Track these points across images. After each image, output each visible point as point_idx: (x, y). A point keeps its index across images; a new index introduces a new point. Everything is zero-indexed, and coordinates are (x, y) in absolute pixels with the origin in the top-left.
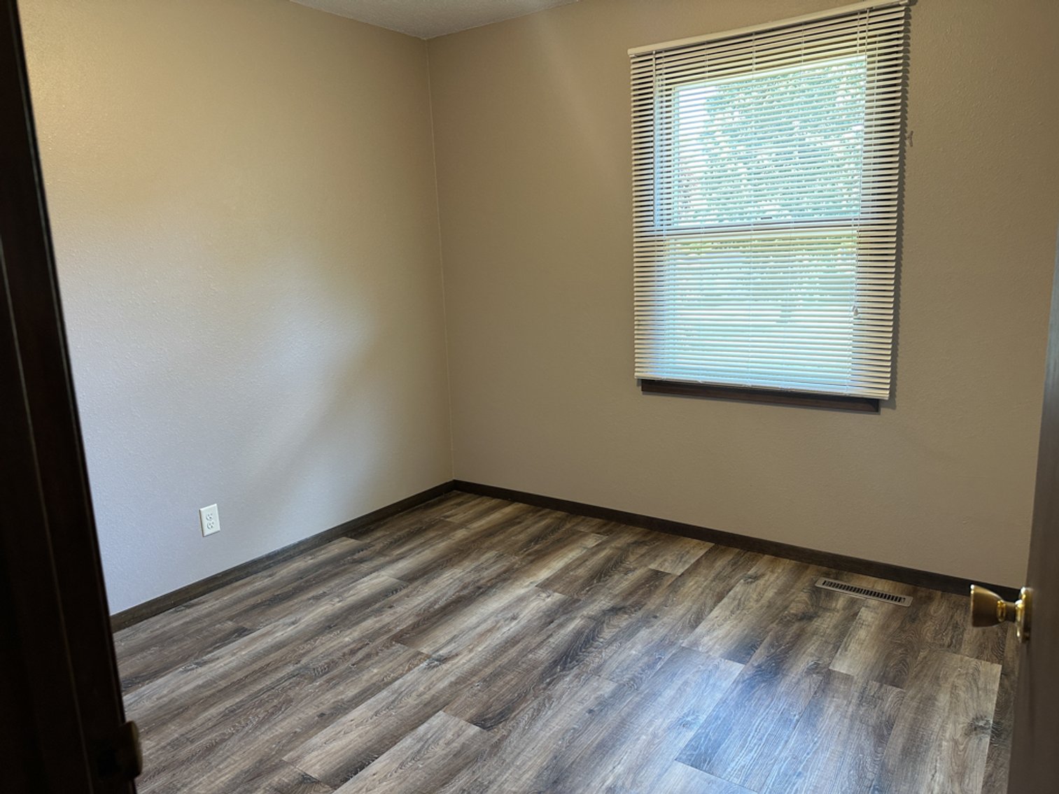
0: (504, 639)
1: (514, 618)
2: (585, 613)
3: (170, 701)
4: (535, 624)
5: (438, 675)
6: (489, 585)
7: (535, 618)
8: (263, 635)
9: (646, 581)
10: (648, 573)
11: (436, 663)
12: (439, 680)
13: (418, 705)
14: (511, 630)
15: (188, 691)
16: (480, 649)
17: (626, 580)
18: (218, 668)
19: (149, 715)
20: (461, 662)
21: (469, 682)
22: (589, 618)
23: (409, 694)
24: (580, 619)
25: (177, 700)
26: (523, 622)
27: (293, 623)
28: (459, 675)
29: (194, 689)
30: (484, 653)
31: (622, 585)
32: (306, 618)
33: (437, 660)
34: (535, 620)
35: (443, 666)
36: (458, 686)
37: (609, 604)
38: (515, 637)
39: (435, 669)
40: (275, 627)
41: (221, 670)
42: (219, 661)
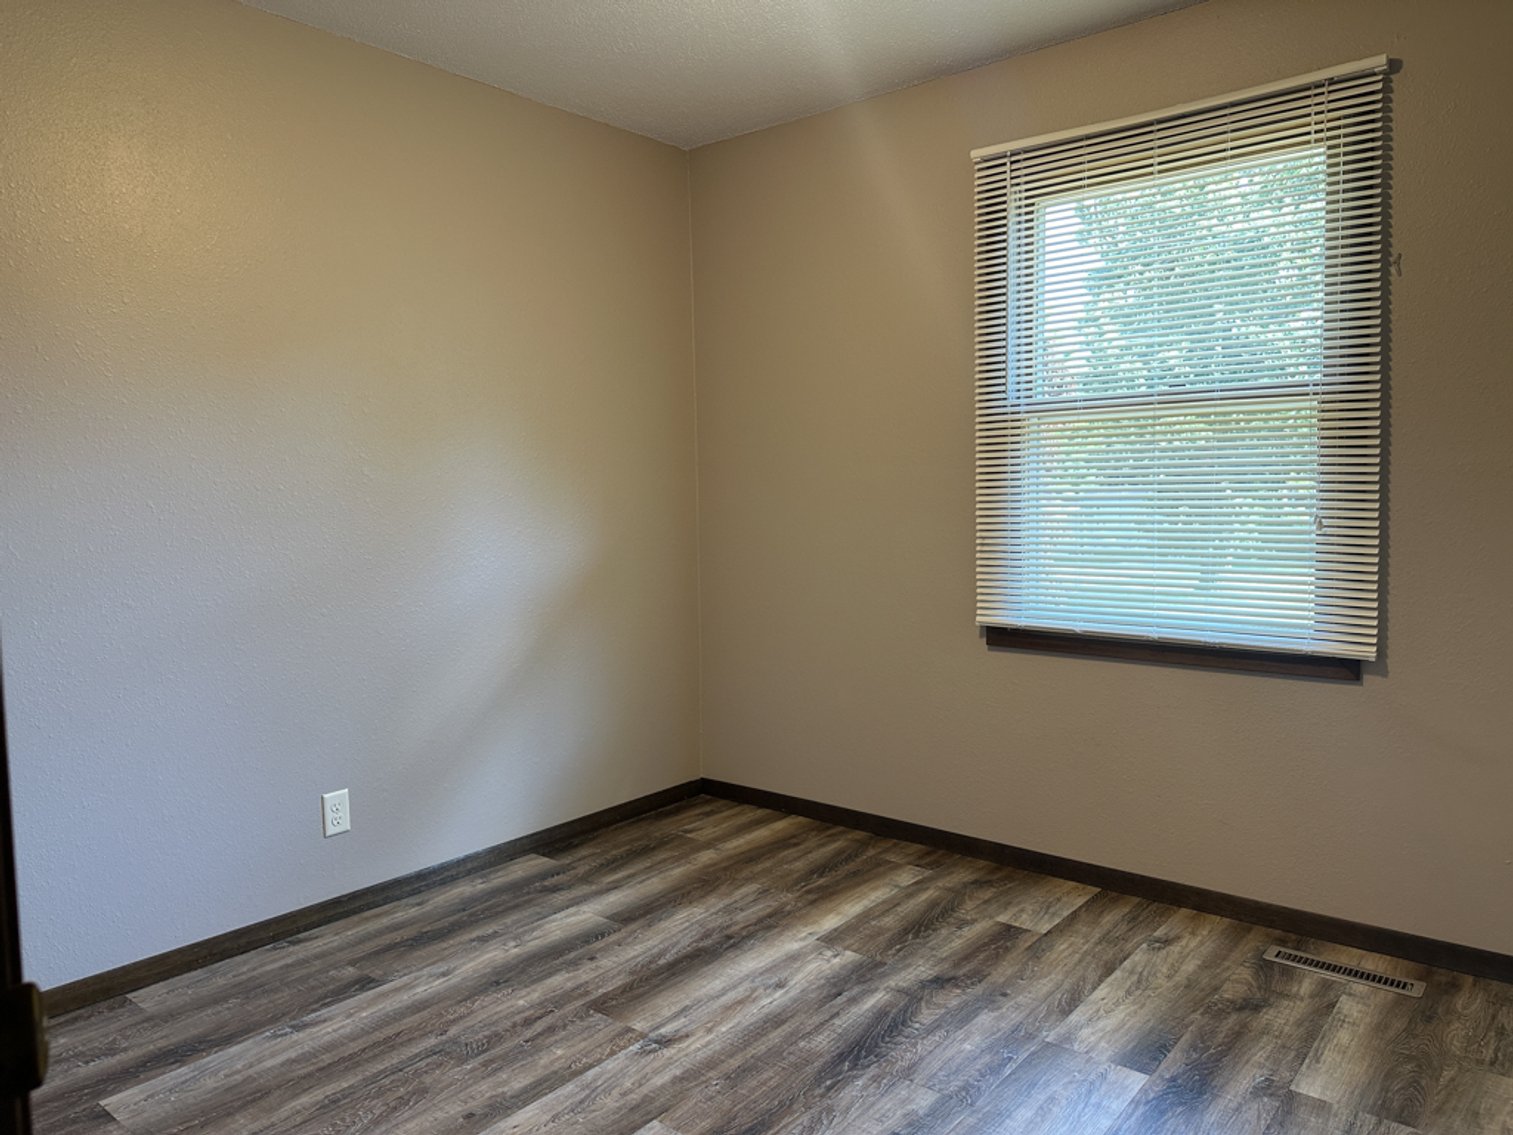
0: (760, 1016)
1: (780, 985)
2: (892, 983)
3: (245, 1080)
4: (813, 996)
5: (656, 1064)
6: (744, 933)
7: (813, 987)
8: (397, 990)
9: (991, 940)
10: (994, 928)
11: (654, 1045)
12: (656, 1072)
13: (620, 1108)
14: (775, 1003)
15: (273, 1067)
16: (724, 1029)
17: (960, 937)
18: (324, 1035)
19: (210, 1099)
20: (693, 1047)
21: (703, 1078)
22: (898, 991)
23: (608, 1091)
24: (884, 993)
25: (255, 1079)
26: (793, 993)
27: (444, 974)
28: (688, 1066)
29: (283, 1064)
30: (729, 1036)
31: (953, 944)
32: (464, 968)
33: (656, 1042)
34: (813, 991)
35: (665, 1051)
36: (685, 1083)
37: (931, 972)
38: (779, 1014)
39: (652, 1056)
40: (416, 979)
41: (327, 1038)
42: (326, 1024)
